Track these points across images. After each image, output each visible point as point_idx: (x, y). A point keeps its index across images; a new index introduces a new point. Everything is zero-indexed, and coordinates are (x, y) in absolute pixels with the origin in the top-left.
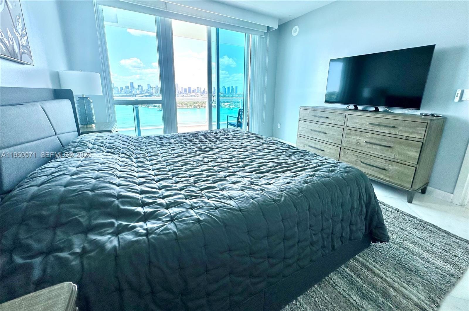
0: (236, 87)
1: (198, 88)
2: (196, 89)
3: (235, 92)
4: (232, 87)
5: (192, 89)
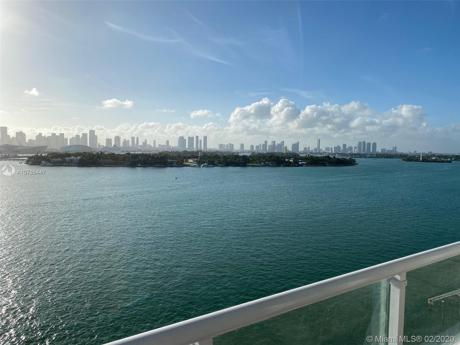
0: (205, 138)
1: (133, 138)
2: (129, 141)
3: (202, 147)
4: (197, 137)
5: (122, 141)
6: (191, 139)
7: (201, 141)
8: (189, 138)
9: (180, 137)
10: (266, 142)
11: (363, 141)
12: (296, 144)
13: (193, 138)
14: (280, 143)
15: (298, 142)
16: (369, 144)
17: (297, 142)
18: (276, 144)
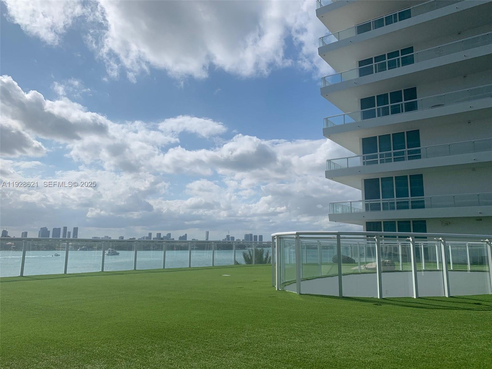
6: (56, 231)
7: (69, 233)
8: (54, 229)
9: (41, 228)
10: (150, 234)
11: (250, 234)
12: (183, 236)
13: (60, 229)
14: (166, 236)
15: (186, 235)
16: (256, 237)
17: (184, 235)
18: (162, 236)
